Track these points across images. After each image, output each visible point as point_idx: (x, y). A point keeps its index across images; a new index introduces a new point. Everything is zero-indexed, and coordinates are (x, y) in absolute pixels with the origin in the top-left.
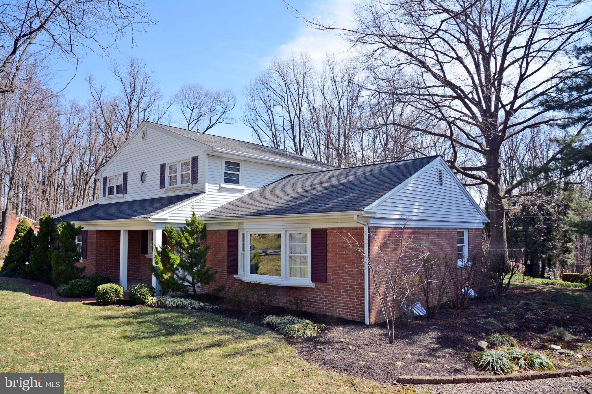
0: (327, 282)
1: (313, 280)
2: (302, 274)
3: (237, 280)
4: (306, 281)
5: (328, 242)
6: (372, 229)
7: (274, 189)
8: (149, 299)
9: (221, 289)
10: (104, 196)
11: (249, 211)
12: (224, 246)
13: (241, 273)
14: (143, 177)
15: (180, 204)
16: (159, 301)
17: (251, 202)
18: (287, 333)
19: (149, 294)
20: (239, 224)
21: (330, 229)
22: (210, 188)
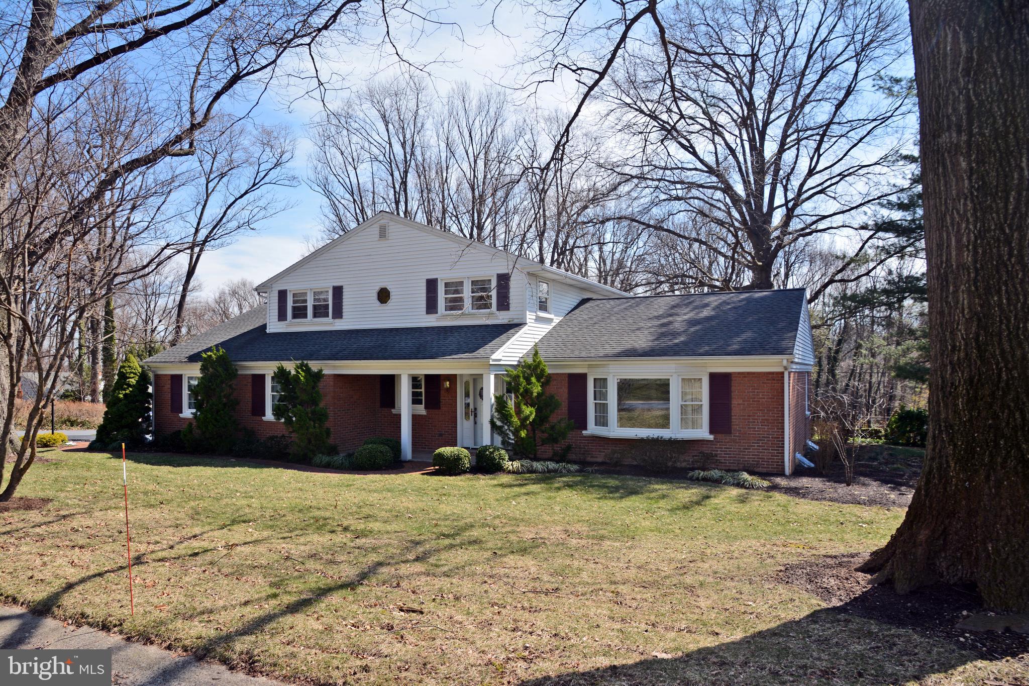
0: (731, 433)
1: (711, 432)
2: (695, 425)
3: (586, 437)
4: (703, 432)
5: (733, 388)
6: (789, 373)
7: (595, 320)
8: (508, 465)
9: (569, 448)
10: (279, 320)
11: (609, 350)
12: (562, 394)
13: (592, 428)
14: (384, 296)
15: (509, 339)
16: (522, 465)
17: (588, 338)
18: (740, 485)
19: (507, 458)
20: (590, 366)
21: (735, 373)
22: (530, 317)
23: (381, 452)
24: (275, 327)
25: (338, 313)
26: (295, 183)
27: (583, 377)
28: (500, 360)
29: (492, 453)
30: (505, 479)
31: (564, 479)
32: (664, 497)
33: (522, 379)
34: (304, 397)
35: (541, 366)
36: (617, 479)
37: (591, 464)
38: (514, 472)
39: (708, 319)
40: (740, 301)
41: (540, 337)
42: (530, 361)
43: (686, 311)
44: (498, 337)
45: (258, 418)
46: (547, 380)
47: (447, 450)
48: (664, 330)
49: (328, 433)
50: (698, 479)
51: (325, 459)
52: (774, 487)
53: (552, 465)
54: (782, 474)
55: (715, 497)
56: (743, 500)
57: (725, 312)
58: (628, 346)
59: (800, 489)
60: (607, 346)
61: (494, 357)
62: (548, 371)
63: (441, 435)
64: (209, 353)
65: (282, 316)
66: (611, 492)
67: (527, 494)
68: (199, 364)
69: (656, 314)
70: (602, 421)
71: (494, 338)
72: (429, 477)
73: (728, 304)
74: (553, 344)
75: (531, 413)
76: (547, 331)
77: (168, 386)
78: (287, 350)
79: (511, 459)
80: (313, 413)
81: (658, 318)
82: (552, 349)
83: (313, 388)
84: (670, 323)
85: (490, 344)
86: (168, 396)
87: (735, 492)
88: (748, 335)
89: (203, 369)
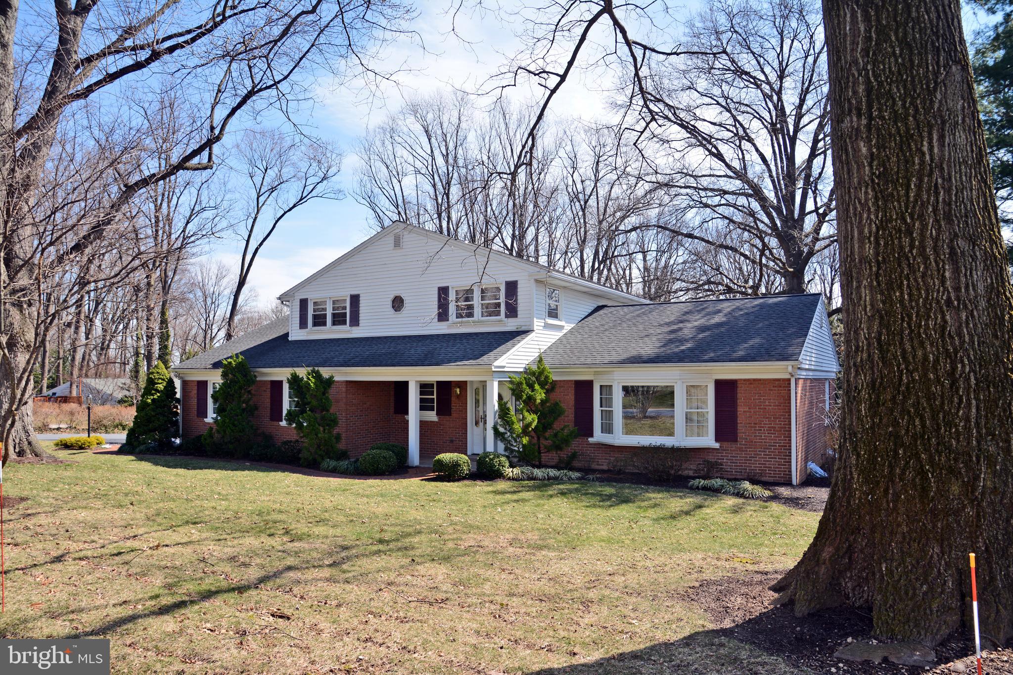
0: (736, 441)
1: (717, 440)
2: (701, 431)
3: (595, 444)
4: (708, 440)
5: (739, 395)
6: (797, 380)
7: (606, 327)
8: (509, 471)
9: (574, 456)
10: (301, 328)
11: (615, 357)
12: (568, 401)
13: (598, 436)
14: (398, 303)
15: (514, 345)
16: (522, 472)
17: (596, 344)
18: (739, 495)
19: (507, 464)
20: (596, 373)
21: (741, 380)
22: (538, 324)
23: (384, 458)
24: (297, 334)
25: (355, 321)
26: (341, 196)
27: (589, 384)
28: (504, 367)
29: (491, 460)
30: (501, 485)
31: (561, 487)
32: (655, 505)
33: (524, 386)
34: (314, 403)
35: (546, 373)
36: (614, 487)
37: (594, 471)
38: (513, 479)
39: (719, 325)
40: (753, 307)
41: (549, 344)
42: (534, 368)
43: (698, 317)
44: (504, 343)
45: (275, 423)
46: (551, 387)
47: (446, 457)
48: (672, 336)
49: (338, 438)
50: (698, 488)
51: (333, 463)
52: (775, 498)
53: (553, 472)
54: (788, 483)
55: (708, 506)
56: (736, 510)
57: (735, 318)
58: (634, 353)
59: (801, 499)
60: (614, 353)
61: (496, 363)
62: (553, 377)
63: (452, 441)
64: (229, 360)
65: (303, 324)
66: (603, 501)
67: (517, 501)
68: (221, 370)
69: (667, 320)
70: (608, 428)
71: (499, 345)
72: (427, 483)
73: (741, 310)
74: (561, 351)
75: (534, 421)
76: (558, 338)
77: (194, 392)
78: (304, 357)
79: (512, 466)
80: (323, 418)
81: (668, 324)
82: (559, 356)
83: (324, 394)
84: (680, 329)
85: (495, 351)
86: (194, 401)
87: (731, 501)
88: (757, 341)
89: (224, 375)
